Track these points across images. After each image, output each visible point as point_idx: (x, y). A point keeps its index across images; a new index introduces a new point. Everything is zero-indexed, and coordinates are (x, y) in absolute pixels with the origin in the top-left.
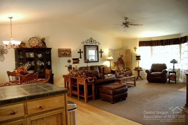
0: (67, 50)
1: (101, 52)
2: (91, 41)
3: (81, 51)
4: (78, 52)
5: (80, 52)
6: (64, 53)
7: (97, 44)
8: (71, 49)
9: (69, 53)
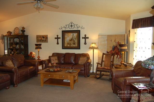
0: (43, 36)
1: (85, 38)
2: (72, 26)
3: (59, 37)
4: (55, 38)
5: (57, 38)
6: (40, 39)
7: (79, 29)
8: (47, 35)
9: (45, 39)
